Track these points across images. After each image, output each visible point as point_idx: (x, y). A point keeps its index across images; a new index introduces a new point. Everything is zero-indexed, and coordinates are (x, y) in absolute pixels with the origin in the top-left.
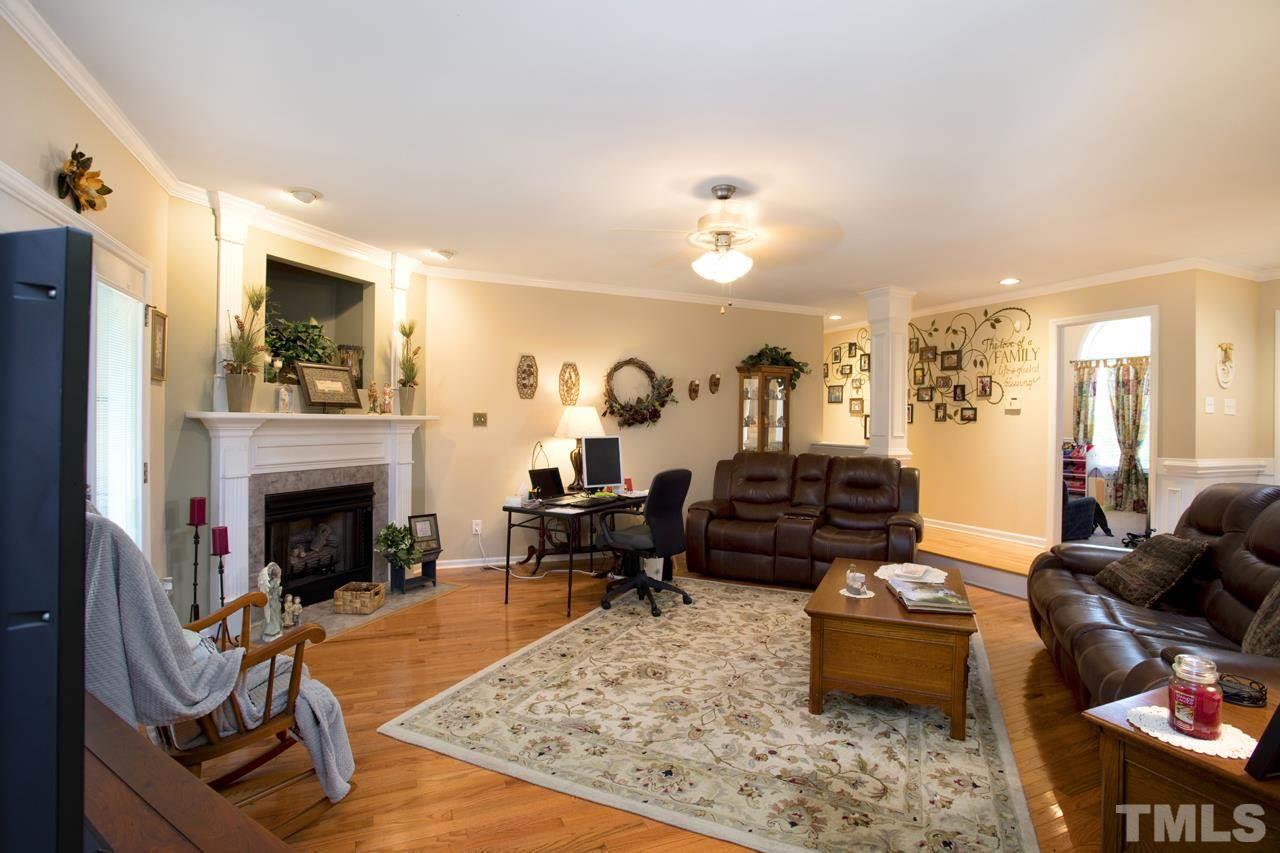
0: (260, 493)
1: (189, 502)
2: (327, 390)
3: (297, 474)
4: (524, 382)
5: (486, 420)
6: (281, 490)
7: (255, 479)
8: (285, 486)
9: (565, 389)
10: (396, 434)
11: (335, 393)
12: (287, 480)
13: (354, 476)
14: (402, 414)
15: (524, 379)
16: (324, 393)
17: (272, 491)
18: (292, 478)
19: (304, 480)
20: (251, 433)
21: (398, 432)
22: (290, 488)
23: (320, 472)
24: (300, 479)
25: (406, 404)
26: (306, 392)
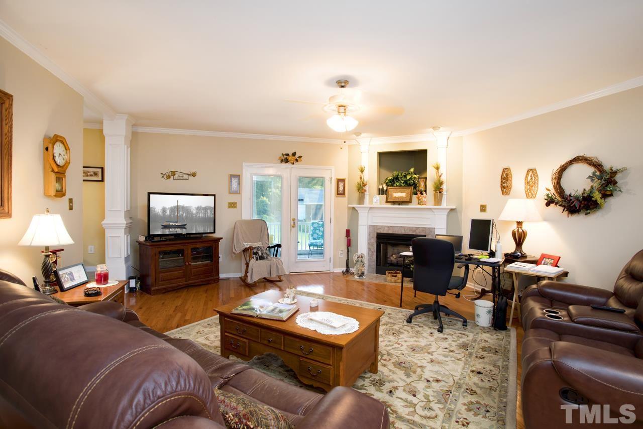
0: (374, 231)
1: (345, 231)
2: (397, 197)
3: (388, 227)
4: (504, 185)
5: (485, 208)
7: (370, 227)
8: (384, 230)
9: (528, 187)
11: (402, 198)
12: (384, 229)
13: (415, 231)
14: (435, 205)
15: (504, 183)
16: (396, 198)
17: (379, 232)
18: (386, 228)
20: (367, 211)
21: (436, 213)
22: (385, 232)
24: (390, 229)
25: (438, 201)
26: (387, 198)
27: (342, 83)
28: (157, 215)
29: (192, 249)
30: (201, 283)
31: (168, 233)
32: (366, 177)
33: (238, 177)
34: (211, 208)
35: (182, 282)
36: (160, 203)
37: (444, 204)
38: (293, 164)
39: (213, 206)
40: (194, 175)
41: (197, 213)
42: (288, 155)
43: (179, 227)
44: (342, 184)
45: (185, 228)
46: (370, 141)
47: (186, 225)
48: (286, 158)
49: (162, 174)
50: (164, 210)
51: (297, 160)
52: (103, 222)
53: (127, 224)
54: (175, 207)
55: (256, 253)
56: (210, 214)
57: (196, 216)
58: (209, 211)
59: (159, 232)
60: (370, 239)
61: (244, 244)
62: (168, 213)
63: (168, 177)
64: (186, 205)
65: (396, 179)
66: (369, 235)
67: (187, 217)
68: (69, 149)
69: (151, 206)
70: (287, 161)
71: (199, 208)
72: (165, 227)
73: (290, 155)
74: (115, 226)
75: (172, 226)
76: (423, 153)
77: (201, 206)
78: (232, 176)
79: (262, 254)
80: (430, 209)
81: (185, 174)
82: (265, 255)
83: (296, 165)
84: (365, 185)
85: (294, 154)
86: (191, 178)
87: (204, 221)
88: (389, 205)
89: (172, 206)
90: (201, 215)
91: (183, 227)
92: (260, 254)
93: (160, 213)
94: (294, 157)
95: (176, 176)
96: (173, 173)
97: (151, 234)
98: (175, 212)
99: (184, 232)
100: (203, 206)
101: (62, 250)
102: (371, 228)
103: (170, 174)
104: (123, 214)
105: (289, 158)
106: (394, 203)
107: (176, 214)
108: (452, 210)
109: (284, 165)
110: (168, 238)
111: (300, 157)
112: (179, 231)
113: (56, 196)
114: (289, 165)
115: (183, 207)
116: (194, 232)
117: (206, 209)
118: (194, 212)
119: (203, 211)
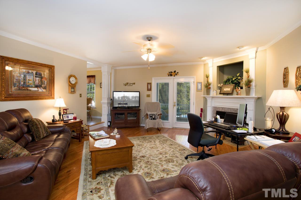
0: (215, 110)
2: (225, 90)
3: (222, 108)
4: (284, 80)
6: (219, 111)
8: (220, 110)
10: (247, 101)
11: (228, 91)
14: (246, 95)
16: (225, 91)
17: (217, 110)
18: (221, 109)
19: (224, 109)
20: (211, 99)
21: (247, 100)
23: (227, 108)
24: (223, 109)
25: (248, 93)
26: (220, 91)
27: (149, 39)
28: (116, 100)
29: (127, 113)
30: (133, 127)
31: (120, 106)
32: (211, 80)
33: (150, 84)
34: (138, 97)
35: (123, 125)
36: (117, 95)
37: (253, 94)
38: (174, 76)
39: (139, 96)
40: (134, 84)
41: (132, 99)
42: (172, 72)
43: (124, 104)
44: (200, 85)
45: (127, 104)
46: (213, 61)
47: (127, 103)
48: (171, 74)
49: (124, 84)
50: (119, 98)
51: (176, 74)
52: (101, 102)
53: (107, 102)
54: (123, 97)
55: (151, 117)
56: (137, 99)
57: (132, 100)
58: (137, 98)
59: (117, 106)
60: (213, 114)
61: (148, 112)
62: (120, 99)
63: (126, 85)
64: (127, 96)
65: (228, 80)
66: (213, 112)
67: (128, 100)
68: (77, 79)
69: (114, 96)
70: (171, 75)
71: (133, 97)
72: (119, 104)
73: (173, 72)
74: (104, 103)
75: (122, 103)
76: (241, 64)
77: (133, 96)
78: (148, 84)
79: (155, 117)
80: (243, 98)
81: (131, 83)
82: (156, 118)
83: (176, 77)
84: (210, 85)
85: (175, 72)
86: (133, 85)
87: (135, 102)
88: (222, 96)
89: (122, 96)
90: (134, 99)
91: (126, 104)
92: (153, 117)
93: (117, 99)
94: (175, 73)
95: (128, 85)
96: (127, 83)
97: (114, 106)
98: (123, 99)
99: (127, 106)
100: (135, 96)
101: (68, 109)
102: (214, 108)
103: (126, 84)
104: (106, 99)
105: (172, 74)
106: (224, 94)
107: (124, 99)
108: (259, 98)
109: (170, 77)
110: (121, 108)
111: (178, 73)
112: (125, 106)
113: (71, 93)
114: (172, 77)
115: (126, 97)
116: (131, 106)
117: (136, 97)
118: (131, 98)
119: (134, 98)
